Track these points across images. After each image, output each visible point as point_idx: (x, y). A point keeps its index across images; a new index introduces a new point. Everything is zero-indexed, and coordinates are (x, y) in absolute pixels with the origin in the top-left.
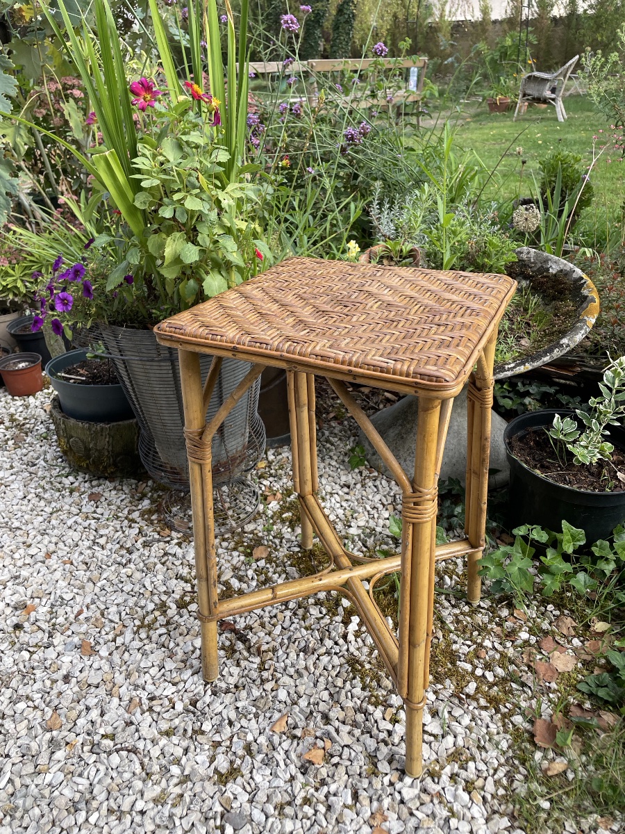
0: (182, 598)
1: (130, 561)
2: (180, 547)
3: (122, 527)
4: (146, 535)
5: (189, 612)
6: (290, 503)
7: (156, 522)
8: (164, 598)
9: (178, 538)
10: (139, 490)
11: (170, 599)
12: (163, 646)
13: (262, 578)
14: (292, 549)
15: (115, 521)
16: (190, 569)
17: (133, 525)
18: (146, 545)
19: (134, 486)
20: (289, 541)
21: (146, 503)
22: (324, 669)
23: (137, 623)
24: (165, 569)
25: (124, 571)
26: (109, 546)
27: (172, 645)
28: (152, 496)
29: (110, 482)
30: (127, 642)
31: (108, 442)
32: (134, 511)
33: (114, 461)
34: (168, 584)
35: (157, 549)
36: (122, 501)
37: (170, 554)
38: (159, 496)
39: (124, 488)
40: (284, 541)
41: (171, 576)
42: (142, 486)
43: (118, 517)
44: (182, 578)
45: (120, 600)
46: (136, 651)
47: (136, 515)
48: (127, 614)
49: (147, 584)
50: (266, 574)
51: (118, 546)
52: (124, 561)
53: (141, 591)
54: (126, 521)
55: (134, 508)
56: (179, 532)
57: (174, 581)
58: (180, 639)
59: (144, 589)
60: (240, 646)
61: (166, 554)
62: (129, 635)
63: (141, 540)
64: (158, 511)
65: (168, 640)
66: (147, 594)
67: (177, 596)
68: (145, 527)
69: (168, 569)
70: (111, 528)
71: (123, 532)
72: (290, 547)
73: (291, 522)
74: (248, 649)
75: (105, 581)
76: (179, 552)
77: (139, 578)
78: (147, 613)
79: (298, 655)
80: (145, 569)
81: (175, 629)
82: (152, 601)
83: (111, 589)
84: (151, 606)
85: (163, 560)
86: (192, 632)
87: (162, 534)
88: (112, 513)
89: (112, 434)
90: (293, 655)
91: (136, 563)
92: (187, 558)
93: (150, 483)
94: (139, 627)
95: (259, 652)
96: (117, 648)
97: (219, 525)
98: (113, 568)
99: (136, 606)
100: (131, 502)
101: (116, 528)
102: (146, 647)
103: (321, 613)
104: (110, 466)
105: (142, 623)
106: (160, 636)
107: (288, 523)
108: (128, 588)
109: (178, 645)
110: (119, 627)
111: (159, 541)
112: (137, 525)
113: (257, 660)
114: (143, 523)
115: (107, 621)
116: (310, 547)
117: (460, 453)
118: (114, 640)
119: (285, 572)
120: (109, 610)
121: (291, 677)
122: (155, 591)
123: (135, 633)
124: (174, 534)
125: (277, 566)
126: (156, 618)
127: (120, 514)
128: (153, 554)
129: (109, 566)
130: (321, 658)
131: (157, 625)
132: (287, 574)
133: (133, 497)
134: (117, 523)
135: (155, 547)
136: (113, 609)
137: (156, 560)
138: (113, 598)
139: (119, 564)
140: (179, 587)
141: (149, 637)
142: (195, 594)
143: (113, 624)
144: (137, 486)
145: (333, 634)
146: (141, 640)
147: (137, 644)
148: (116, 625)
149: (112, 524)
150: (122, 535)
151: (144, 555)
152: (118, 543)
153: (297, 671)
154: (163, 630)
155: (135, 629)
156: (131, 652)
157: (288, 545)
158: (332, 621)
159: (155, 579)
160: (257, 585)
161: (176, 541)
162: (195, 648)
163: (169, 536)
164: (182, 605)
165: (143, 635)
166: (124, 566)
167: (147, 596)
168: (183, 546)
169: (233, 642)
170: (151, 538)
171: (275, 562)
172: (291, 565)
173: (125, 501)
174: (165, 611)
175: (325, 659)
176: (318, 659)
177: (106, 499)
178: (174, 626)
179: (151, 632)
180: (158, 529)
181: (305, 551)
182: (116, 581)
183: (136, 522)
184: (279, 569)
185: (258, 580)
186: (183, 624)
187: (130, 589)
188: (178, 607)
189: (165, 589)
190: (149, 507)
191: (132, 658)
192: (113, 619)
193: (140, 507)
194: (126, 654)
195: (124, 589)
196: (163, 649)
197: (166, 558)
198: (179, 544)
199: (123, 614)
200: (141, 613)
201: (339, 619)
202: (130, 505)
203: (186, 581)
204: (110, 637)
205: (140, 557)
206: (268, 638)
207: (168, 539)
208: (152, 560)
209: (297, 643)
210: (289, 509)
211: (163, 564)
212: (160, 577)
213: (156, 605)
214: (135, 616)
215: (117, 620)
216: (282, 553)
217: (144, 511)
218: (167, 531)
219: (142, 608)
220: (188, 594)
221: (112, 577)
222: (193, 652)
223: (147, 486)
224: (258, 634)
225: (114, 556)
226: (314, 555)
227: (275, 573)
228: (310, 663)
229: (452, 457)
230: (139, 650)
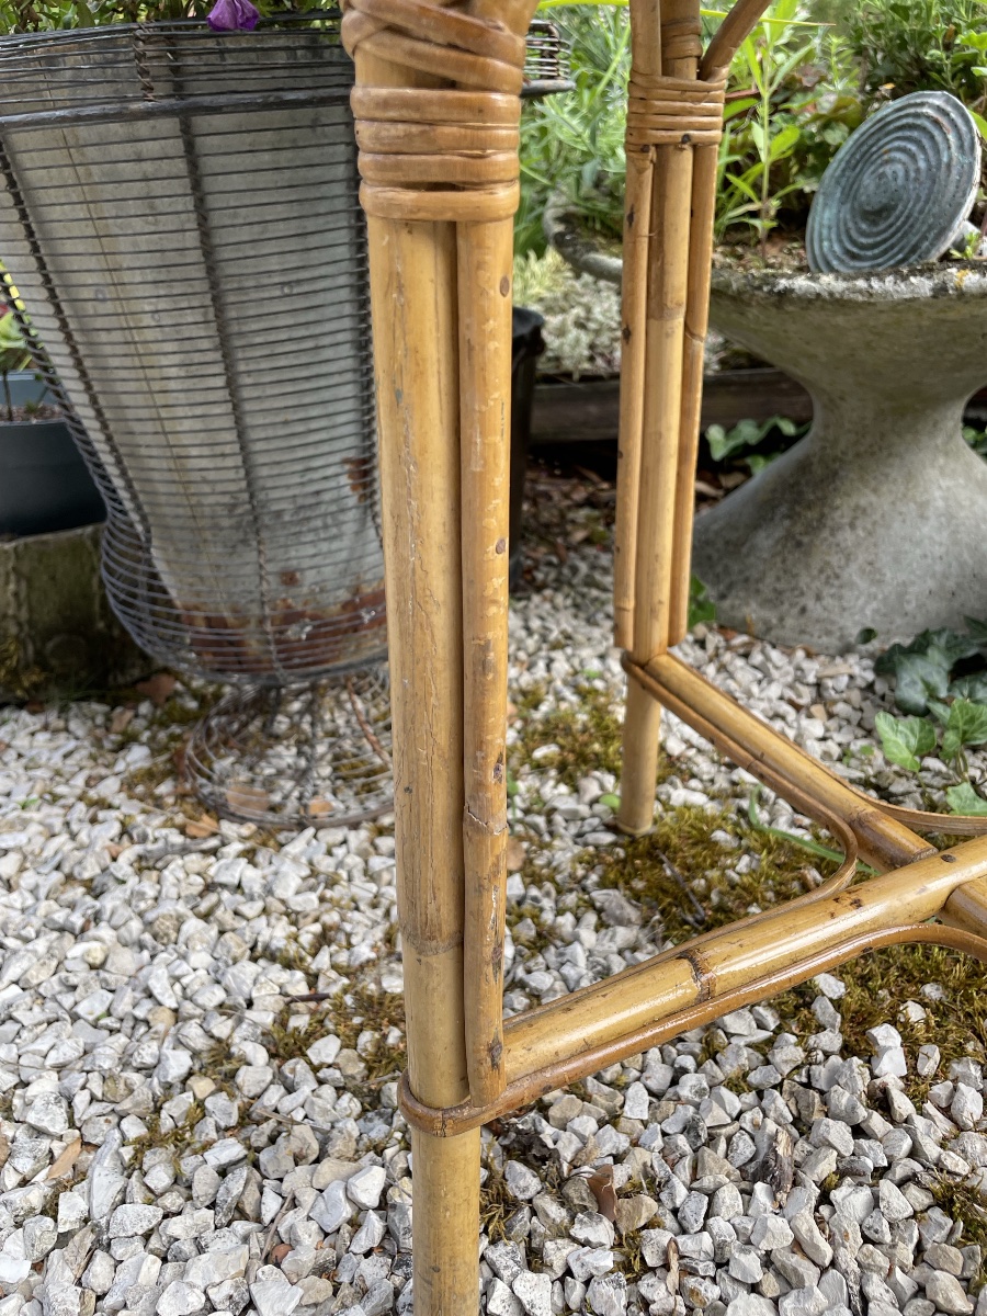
0: (282, 1022)
1: (97, 917)
2: (252, 862)
3: (67, 824)
4: (144, 839)
5: (315, 1069)
6: (547, 721)
7: (170, 800)
8: (221, 1027)
9: (243, 839)
10: (116, 726)
11: (245, 1029)
12: (240, 1213)
13: (528, 930)
14: (591, 838)
15: (46, 809)
16: (294, 923)
17: (102, 815)
18: (144, 865)
19: (100, 720)
20: (572, 817)
21: (138, 756)
22: (866, 1240)
23: (134, 1129)
24: (214, 932)
25: (77, 950)
26: (28, 879)
27: (271, 1205)
28: (153, 739)
29: (33, 713)
30: (100, 1209)
31: (16, 594)
32: (102, 778)
33: (38, 653)
34: (228, 980)
35: (182, 875)
36: (66, 756)
37: (224, 886)
38: (173, 738)
39: (73, 725)
40: (558, 818)
41: (237, 951)
42: (123, 716)
43: (55, 798)
44: (271, 956)
45: (68, 1051)
46: (138, 1244)
47: (109, 788)
48: (93, 1099)
49: (159, 985)
50: (536, 918)
51: (57, 877)
52: (77, 920)
53: (140, 1013)
54: (81, 807)
55: (103, 771)
56: (242, 820)
57: (249, 969)
58: (297, 1179)
59: (148, 1004)
60: (524, 1181)
61: (210, 887)
62: (105, 1180)
63: (129, 853)
64: (175, 771)
65: (253, 1189)
66: (162, 1022)
67: (264, 1016)
68: (140, 818)
69: (222, 933)
70: (34, 828)
71: (73, 836)
72: (580, 835)
73: (562, 767)
74: (558, 1187)
75: (15, 990)
76: (252, 877)
77: (131, 968)
78: (168, 1087)
79: (748, 1193)
80: (147, 937)
81: (272, 1140)
82: (179, 1044)
83: (38, 1014)
84: (178, 1063)
85: (204, 906)
86: (338, 1146)
87: (191, 831)
88: (39, 787)
89: (25, 568)
90: (730, 1196)
91: (116, 920)
92: (279, 892)
93: (144, 708)
94: (143, 1145)
95: (602, 1197)
96: (63, 1240)
97: (357, 794)
98: (41, 946)
99: (125, 1065)
100: (93, 757)
101: (49, 827)
102: (175, 1227)
103: (761, 1026)
104: (27, 667)
105: (152, 1127)
106: (223, 1172)
107: (553, 773)
108: (92, 1006)
109: (294, 1204)
110: (67, 1152)
111: (184, 851)
112: (114, 814)
113: (602, 1232)
114: (131, 808)
115: (21, 1133)
116: (647, 827)
117: (962, 565)
118: (50, 1209)
119: (591, 905)
120: (31, 1091)
121: (754, 1288)
122: (188, 1007)
123: (128, 1170)
124: (228, 828)
125: (559, 892)
126: (200, 1104)
127: (61, 790)
128: (170, 890)
129: (27, 940)
130: (836, 1195)
131: (208, 1129)
132: (599, 911)
133: (98, 743)
134: (55, 816)
135: (175, 870)
136: (45, 1086)
137: (182, 908)
138: (43, 1046)
139: (62, 930)
140: (268, 987)
141: (181, 1182)
142: (326, 1005)
143: (45, 1144)
144: (108, 719)
145: (842, 1098)
146: (153, 1197)
147: (138, 1215)
148: (57, 1146)
149: (37, 816)
150: (71, 845)
151: (142, 895)
152: (58, 868)
153: (768, 1261)
154: (231, 1150)
155: (127, 1153)
156: (118, 1250)
157: (573, 830)
158: (809, 1051)
159: (183, 968)
160: (518, 953)
161: (237, 847)
162: (361, 1209)
163: (214, 834)
164: (285, 1047)
165: (160, 1177)
166: (79, 934)
167: (160, 1027)
168: (261, 858)
169: (496, 1165)
170: (160, 844)
171: (553, 881)
172: (602, 885)
173: (77, 756)
174: (232, 1075)
175: (851, 1200)
176: (824, 1198)
177: (20, 756)
178: (267, 1128)
179: (188, 1163)
180: (180, 819)
181: (633, 841)
182: (51, 986)
183: (110, 807)
184: (571, 899)
185: (515, 940)
186: (299, 1115)
187: (100, 1009)
188: (272, 1056)
189: (218, 995)
190: (146, 764)
191: (124, 1275)
192: (45, 1124)
193: (120, 766)
194: (101, 1263)
195: (80, 1010)
196: (241, 1227)
197: (212, 898)
198: (250, 855)
199: (81, 1100)
200: (144, 1089)
201: (831, 1040)
202: (91, 763)
203: (289, 965)
204: (35, 1196)
205: (128, 903)
206: (614, 1140)
207: (213, 842)
208: (168, 908)
209: (722, 1146)
210: (546, 737)
211: (206, 917)
212: (201, 958)
213: (195, 1055)
214: (126, 1105)
215: (58, 1125)
216: (564, 853)
217: (133, 776)
218: (207, 822)
219: (147, 1070)
220: (301, 1006)
221: (42, 976)
222: (355, 1224)
223: (136, 716)
224: (576, 1124)
225: (44, 906)
226: (666, 847)
227: (560, 912)
228: (806, 1222)
229: (946, 576)
230: (147, 1236)
